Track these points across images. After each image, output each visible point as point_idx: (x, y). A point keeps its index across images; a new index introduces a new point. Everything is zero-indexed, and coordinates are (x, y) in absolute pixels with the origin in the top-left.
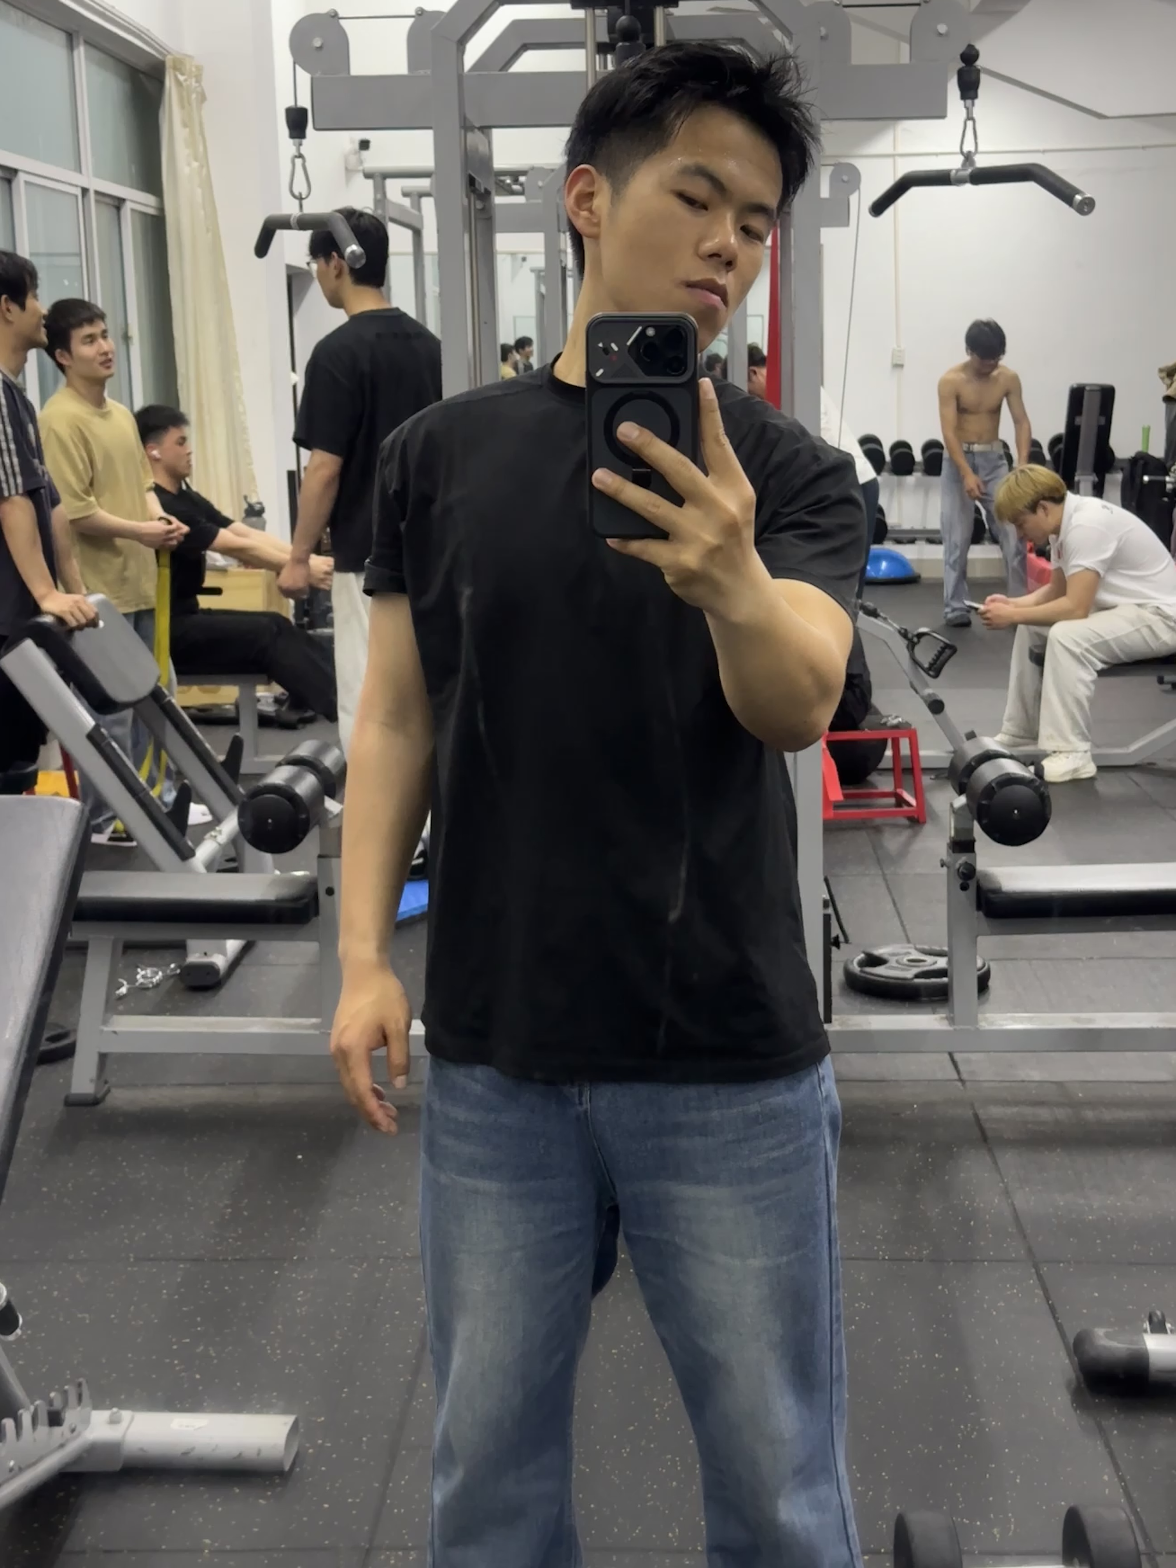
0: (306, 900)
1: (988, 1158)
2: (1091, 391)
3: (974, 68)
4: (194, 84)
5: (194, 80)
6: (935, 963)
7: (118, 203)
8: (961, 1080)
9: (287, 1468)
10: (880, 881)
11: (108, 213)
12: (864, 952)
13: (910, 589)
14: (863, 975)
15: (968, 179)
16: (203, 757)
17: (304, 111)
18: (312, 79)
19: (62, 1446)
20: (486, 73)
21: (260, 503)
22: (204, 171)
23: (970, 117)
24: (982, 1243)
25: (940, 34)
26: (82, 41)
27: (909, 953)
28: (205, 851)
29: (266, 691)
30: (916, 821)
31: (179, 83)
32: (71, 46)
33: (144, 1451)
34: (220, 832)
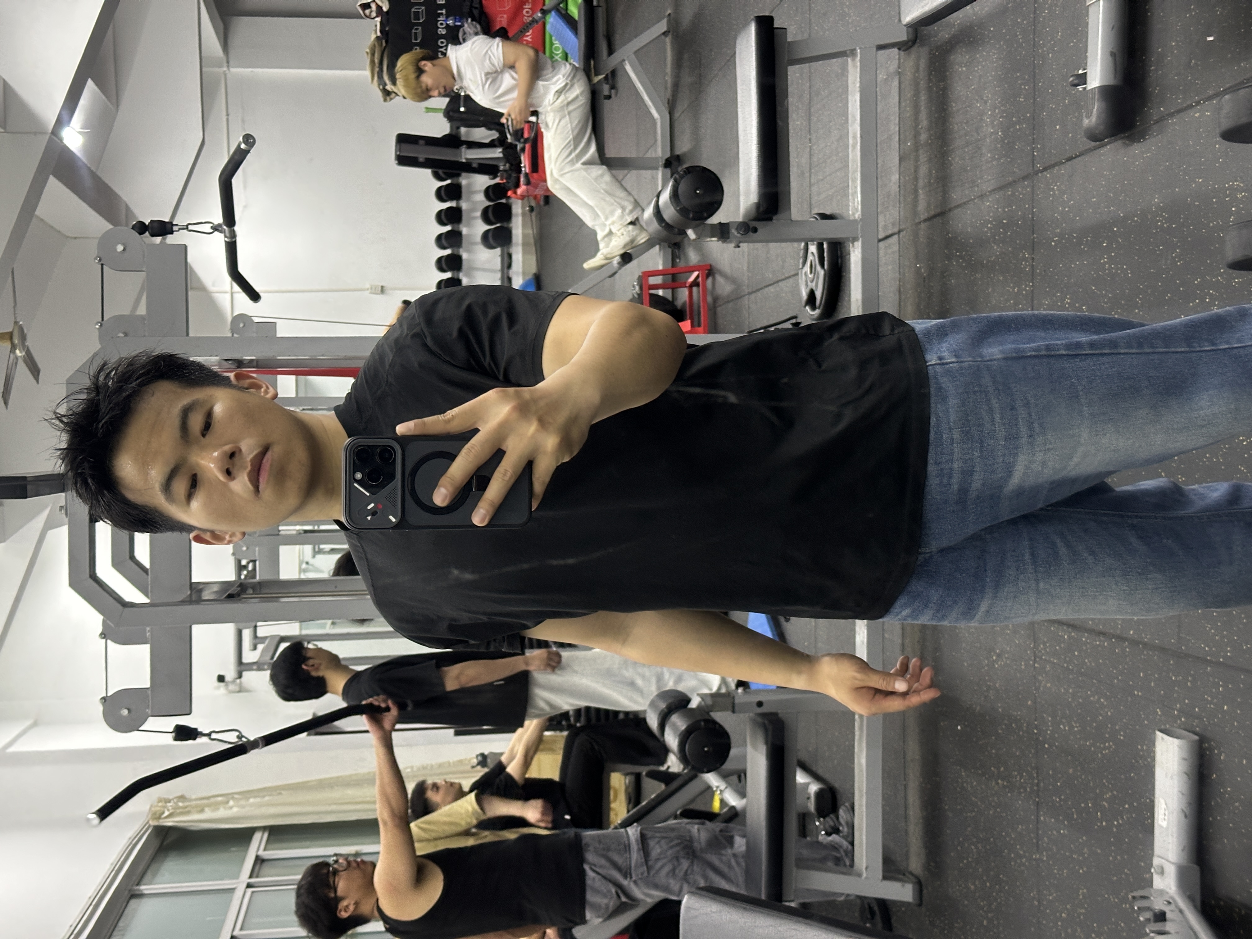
0: (766, 722)
1: (956, 211)
2: (400, 151)
3: (150, 226)
4: (171, 804)
5: (169, 804)
6: (812, 253)
7: (259, 861)
8: (899, 232)
9: (1196, 738)
10: (753, 297)
11: (266, 869)
12: (805, 307)
13: (544, 281)
14: (821, 308)
15: (231, 228)
16: (661, 800)
17: (178, 728)
18: (153, 716)
19: (1181, 911)
20: (150, 586)
21: (477, 756)
22: (236, 796)
23: (186, 228)
24: (1020, 213)
25: (124, 249)
26: (137, 888)
27: (806, 273)
28: (733, 800)
30: (710, 271)
31: (170, 815)
32: (141, 896)
33: (1184, 847)
34: (717, 787)
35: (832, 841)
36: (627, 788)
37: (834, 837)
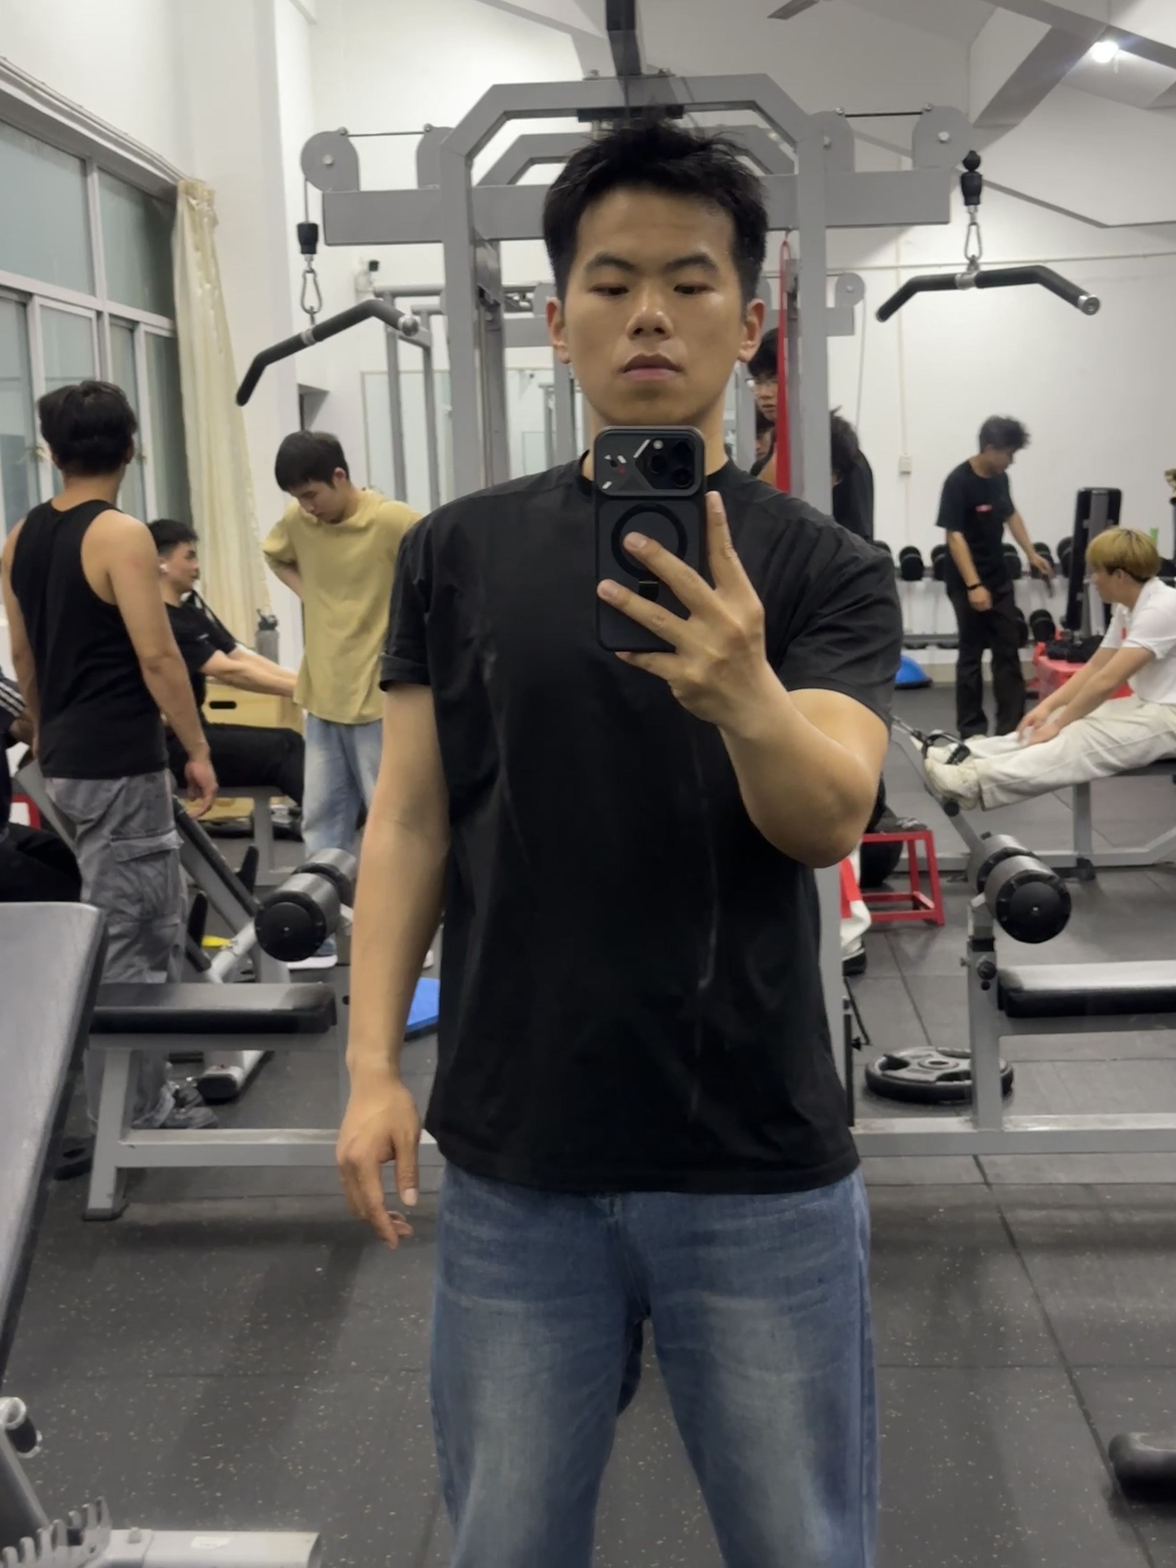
0: (324, 1009)
1: (1016, 1262)
2: (1098, 495)
3: (975, 174)
4: (207, 208)
5: (206, 204)
6: (957, 1065)
7: (132, 326)
8: (988, 1184)
10: (899, 983)
11: (122, 335)
12: (885, 1055)
13: (922, 695)
14: (886, 1079)
15: (973, 283)
16: (219, 869)
17: (313, 228)
18: (324, 196)
20: (494, 186)
21: (273, 616)
22: (217, 292)
23: (973, 223)
24: (1013, 1349)
25: (942, 142)
26: (95, 168)
27: (930, 1056)
28: (219, 965)
29: (281, 803)
30: (933, 923)
31: (191, 208)
32: (85, 172)
34: (236, 943)
35: (164, 1099)
36: (232, 819)
37: (169, 1102)
